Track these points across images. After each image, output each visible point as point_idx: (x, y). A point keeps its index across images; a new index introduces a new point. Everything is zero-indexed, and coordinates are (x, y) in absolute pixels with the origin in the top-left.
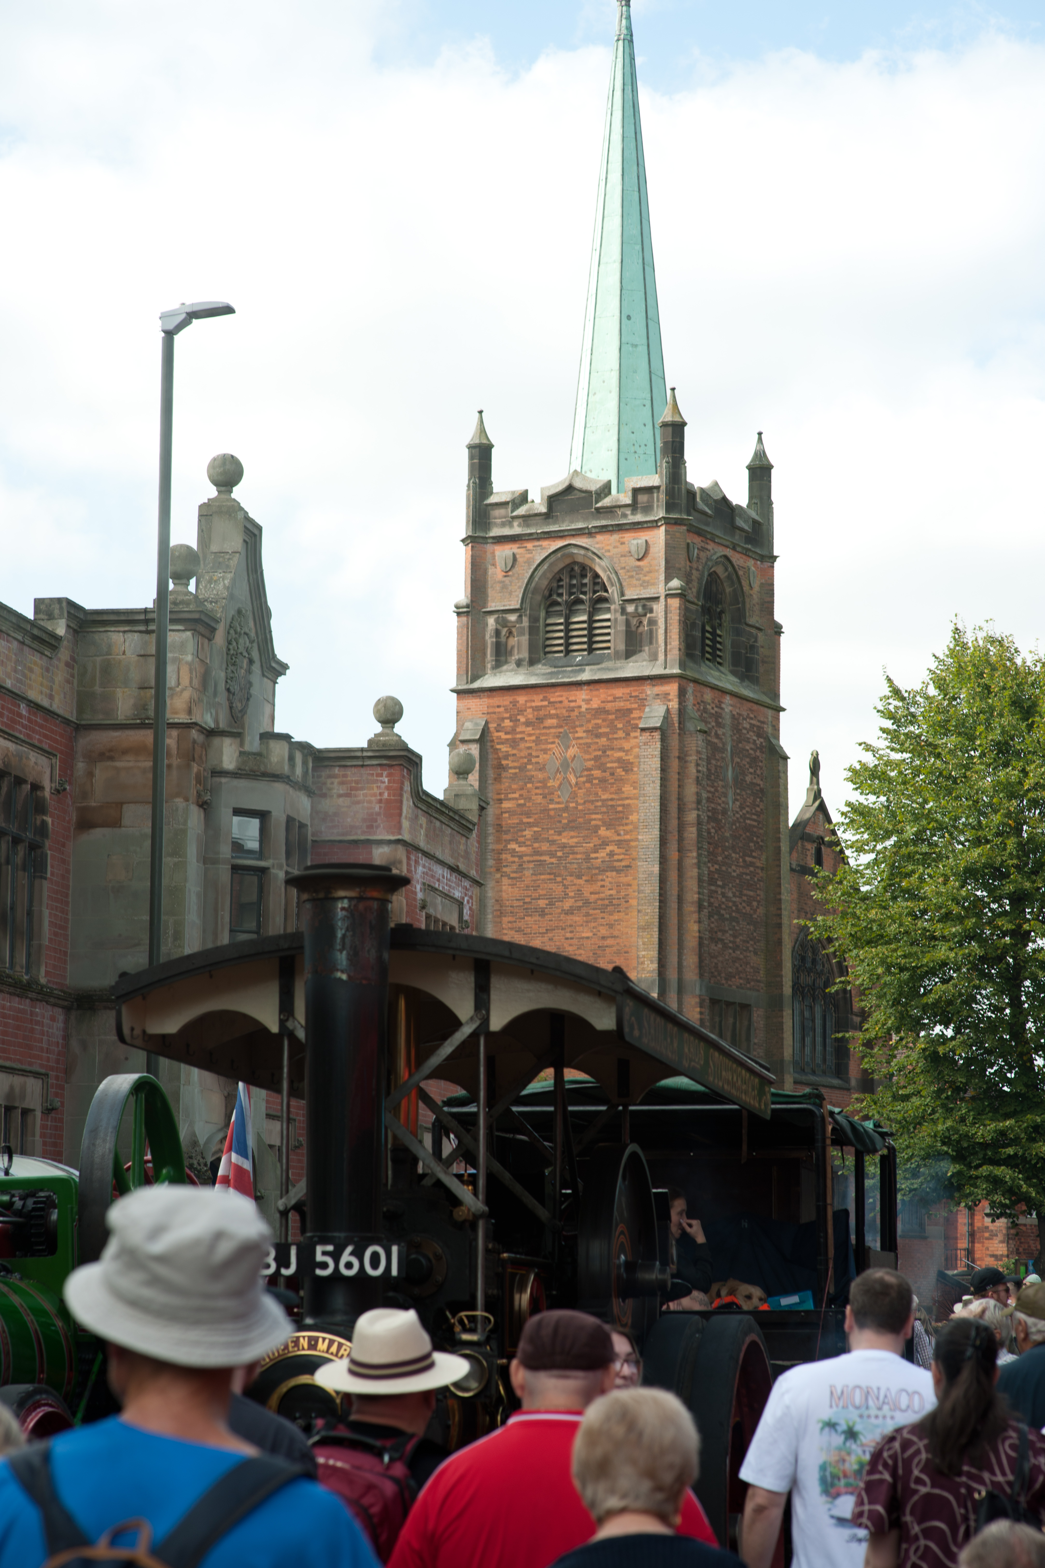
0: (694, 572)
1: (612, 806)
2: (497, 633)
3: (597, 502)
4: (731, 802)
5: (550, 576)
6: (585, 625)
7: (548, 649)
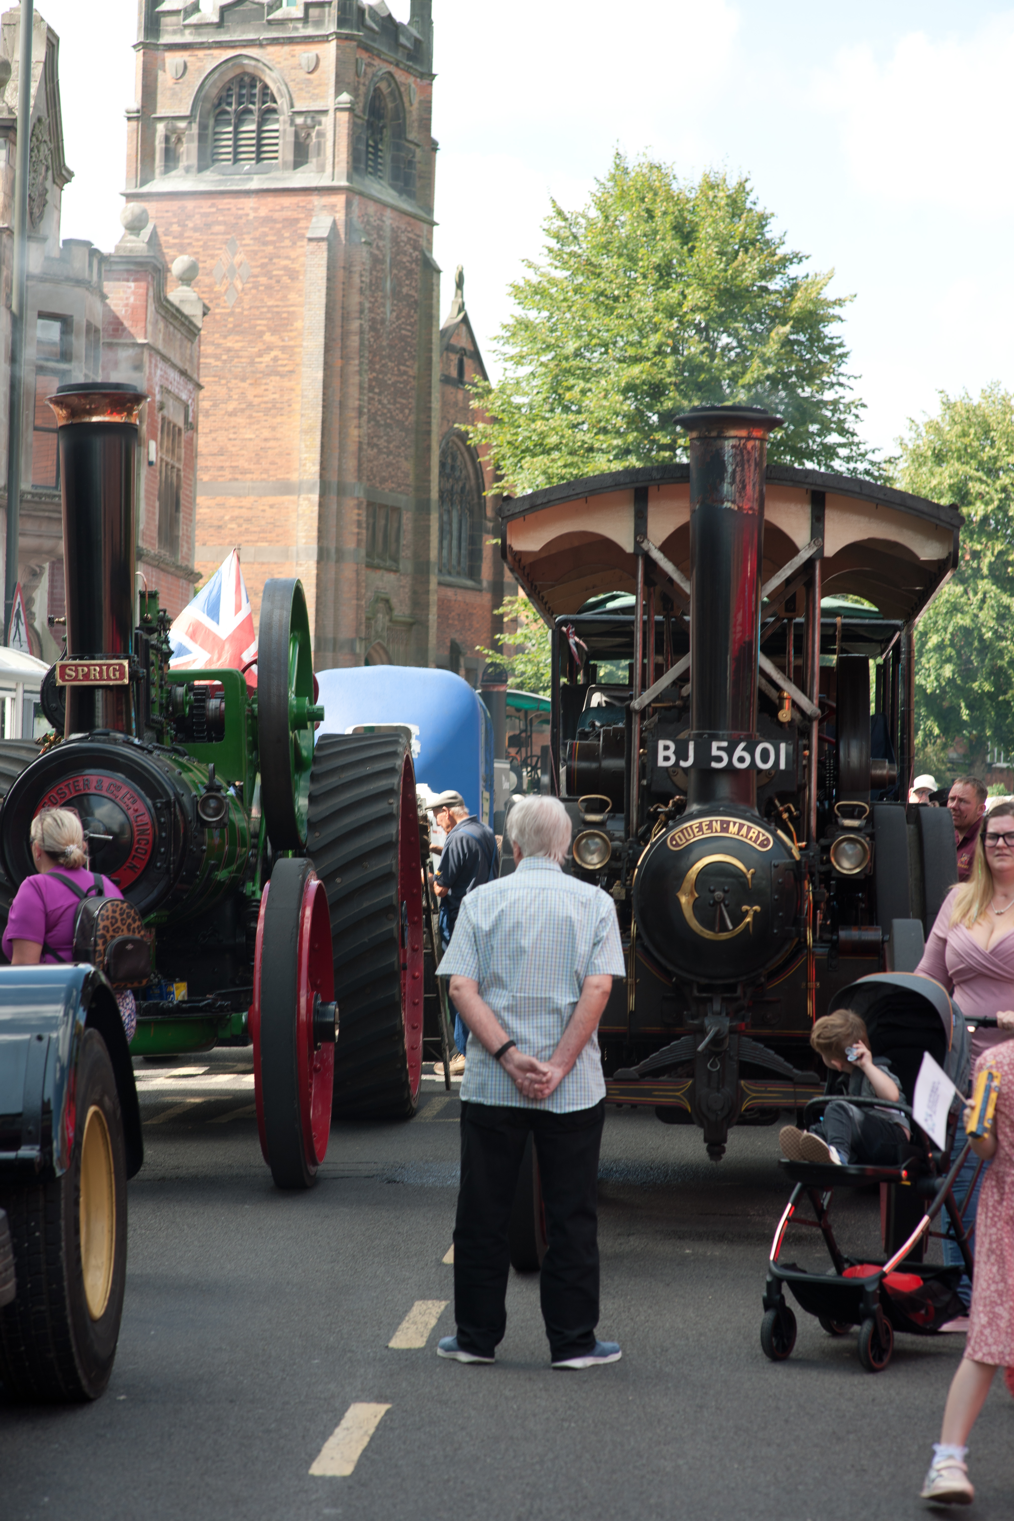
0: (361, 87)
1: (278, 313)
2: (167, 139)
3: (268, 14)
4: (388, 312)
5: (220, 84)
6: (254, 135)
7: (215, 157)
